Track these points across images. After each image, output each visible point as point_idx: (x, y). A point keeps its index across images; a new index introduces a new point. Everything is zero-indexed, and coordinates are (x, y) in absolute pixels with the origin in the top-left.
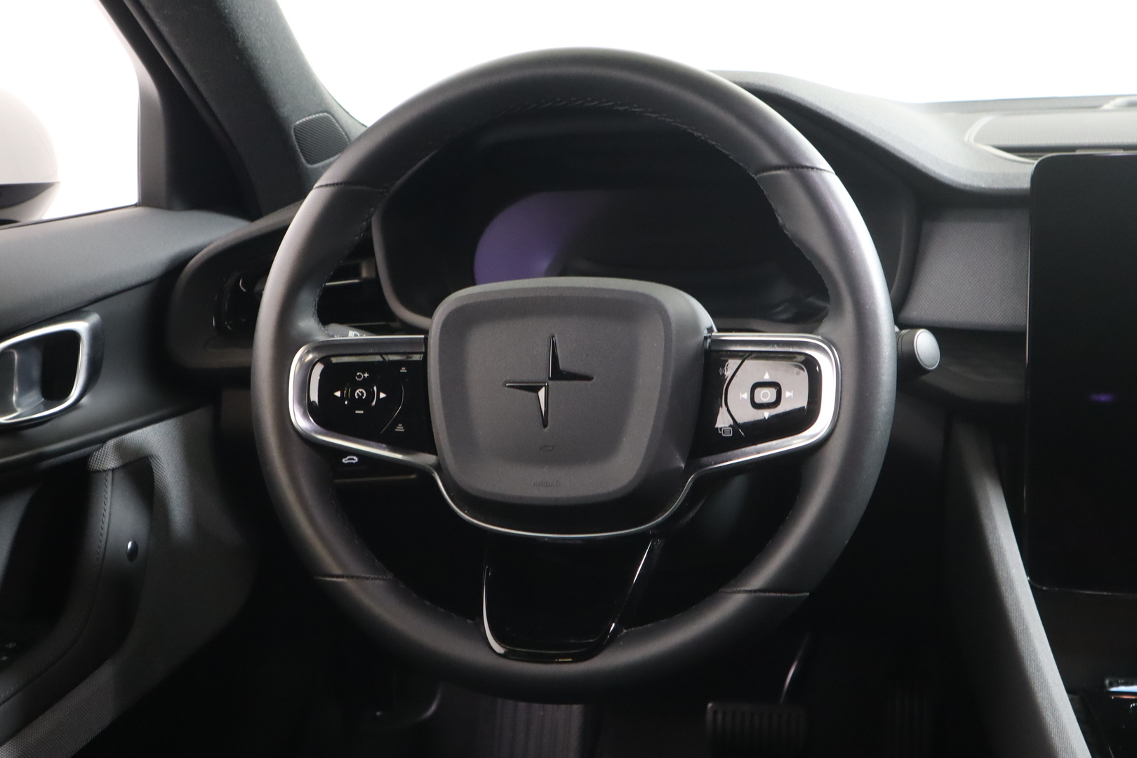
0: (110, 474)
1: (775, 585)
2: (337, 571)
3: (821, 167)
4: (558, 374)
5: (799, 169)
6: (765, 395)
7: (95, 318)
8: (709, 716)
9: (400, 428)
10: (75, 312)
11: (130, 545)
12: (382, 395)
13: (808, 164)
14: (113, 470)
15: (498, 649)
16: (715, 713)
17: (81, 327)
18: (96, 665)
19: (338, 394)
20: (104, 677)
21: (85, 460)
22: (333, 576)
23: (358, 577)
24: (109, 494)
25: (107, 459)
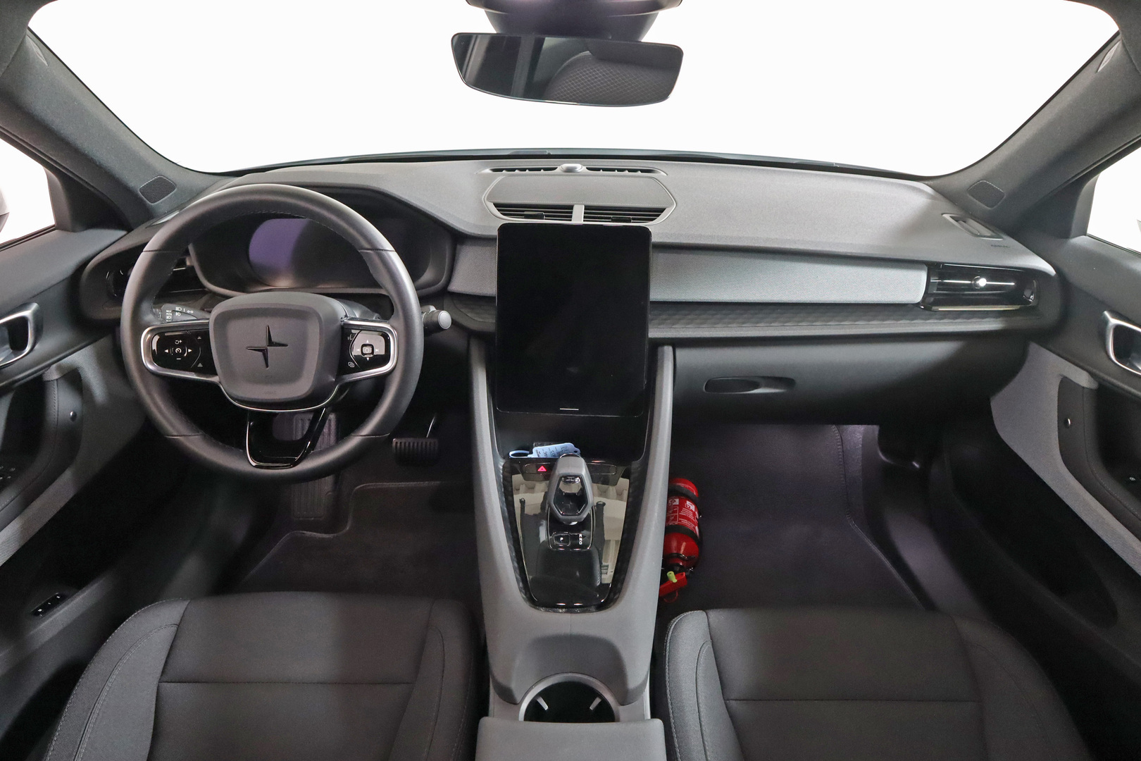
0: (56, 382)
1: (374, 433)
2: (176, 434)
3: (387, 249)
4: (271, 343)
5: (378, 250)
6: (367, 350)
7: (34, 306)
8: (394, 444)
9: (200, 365)
10: (23, 306)
11: (71, 414)
12: (190, 351)
13: (381, 248)
14: (57, 380)
15: (254, 464)
16: (397, 443)
17: (27, 313)
18: (63, 471)
19: (167, 351)
20: (67, 475)
21: (40, 377)
22: (173, 436)
23: (186, 436)
24: (56, 392)
25: (53, 375)
